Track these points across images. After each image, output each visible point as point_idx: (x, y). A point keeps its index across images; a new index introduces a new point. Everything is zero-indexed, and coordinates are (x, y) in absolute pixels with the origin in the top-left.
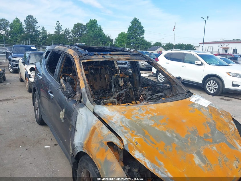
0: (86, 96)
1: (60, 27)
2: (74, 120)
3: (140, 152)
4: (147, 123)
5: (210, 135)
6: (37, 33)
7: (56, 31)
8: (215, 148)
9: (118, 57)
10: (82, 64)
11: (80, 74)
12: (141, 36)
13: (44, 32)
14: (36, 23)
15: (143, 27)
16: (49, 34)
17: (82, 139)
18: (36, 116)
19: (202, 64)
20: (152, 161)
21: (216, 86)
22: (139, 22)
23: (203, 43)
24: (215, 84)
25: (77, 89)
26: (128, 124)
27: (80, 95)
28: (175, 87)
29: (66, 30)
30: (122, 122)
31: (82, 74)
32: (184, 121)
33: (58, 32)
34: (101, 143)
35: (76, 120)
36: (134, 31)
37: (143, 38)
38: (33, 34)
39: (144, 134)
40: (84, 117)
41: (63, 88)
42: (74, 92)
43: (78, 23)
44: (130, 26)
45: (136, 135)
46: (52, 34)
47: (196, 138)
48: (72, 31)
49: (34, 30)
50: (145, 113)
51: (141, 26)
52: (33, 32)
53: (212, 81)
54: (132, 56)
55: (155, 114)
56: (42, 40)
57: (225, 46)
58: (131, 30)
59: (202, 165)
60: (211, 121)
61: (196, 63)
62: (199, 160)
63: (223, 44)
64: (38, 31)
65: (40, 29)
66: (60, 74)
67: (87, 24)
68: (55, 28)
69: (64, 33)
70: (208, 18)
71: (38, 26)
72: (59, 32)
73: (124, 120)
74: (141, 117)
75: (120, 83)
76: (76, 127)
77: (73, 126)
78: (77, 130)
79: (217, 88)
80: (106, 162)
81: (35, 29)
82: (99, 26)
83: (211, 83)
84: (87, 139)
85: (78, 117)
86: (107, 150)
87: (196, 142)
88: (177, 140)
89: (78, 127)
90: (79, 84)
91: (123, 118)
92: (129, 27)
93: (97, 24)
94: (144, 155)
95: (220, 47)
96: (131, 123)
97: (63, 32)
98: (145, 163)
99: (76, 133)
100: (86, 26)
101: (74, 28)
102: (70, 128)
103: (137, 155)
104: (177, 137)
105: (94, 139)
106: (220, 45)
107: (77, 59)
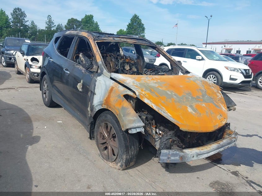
0: (103, 67)
1: (52, 22)
2: (93, 86)
3: (148, 99)
4: (153, 85)
5: (201, 97)
6: (26, 28)
7: (47, 26)
8: (204, 105)
9: (126, 40)
10: (96, 44)
11: (96, 50)
12: (142, 35)
13: (34, 26)
14: (25, 17)
15: (144, 25)
16: (39, 29)
17: (102, 98)
18: (44, 99)
19: (203, 59)
20: (157, 105)
21: (215, 80)
22: (139, 19)
23: (206, 44)
24: (215, 78)
25: (93, 63)
26: (138, 84)
27: (97, 67)
28: (175, 68)
29: (58, 25)
30: (134, 83)
31: (97, 51)
32: (181, 86)
33: (49, 27)
34: (119, 96)
35: (95, 86)
36: (134, 29)
37: (144, 36)
38: (21, 29)
39: (151, 91)
40: (102, 82)
41: (82, 61)
42: (91, 65)
43: (72, 19)
44: (130, 23)
45: (145, 91)
46: (42, 30)
47: (190, 97)
48: (66, 27)
49: (23, 25)
50: (152, 80)
51: (141, 23)
52: (21, 26)
53: (212, 76)
54: (138, 40)
55: (159, 81)
56: (31, 36)
57: (228, 46)
58: (130, 28)
59: (194, 112)
60: (203, 89)
61: (197, 58)
62: (192, 110)
63: (226, 45)
64: (26, 25)
65: (28, 24)
66: (73, 55)
67: (82, 19)
68: (46, 23)
69: (57, 29)
70: (211, 16)
71: (27, 20)
72: (52, 27)
73: (135, 82)
74: (148, 82)
75: (126, 68)
76: (95, 91)
77: (92, 92)
78: (96, 93)
79: (216, 82)
80: (123, 108)
81: (24, 23)
82: (95, 22)
83: (210, 77)
84: (106, 96)
85: (97, 83)
86: (123, 101)
87: (190, 100)
88: (175, 97)
89: (96, 91)
90: (96, 59)
91: (134, 81)
92: (128, 24)
93: (94, 20)
94: (151, 102)
95: (223, 48)
96: (141, 84)
97: (55, 27)
98: (152, 106)
99: (95, 96)
100: (81, 22)
101: (67, 24)
102: (89, 93)
103: (146, 101)
104: (175, 95)
105: (112, 95)
106: (223, 45)
107: (91, 39)
